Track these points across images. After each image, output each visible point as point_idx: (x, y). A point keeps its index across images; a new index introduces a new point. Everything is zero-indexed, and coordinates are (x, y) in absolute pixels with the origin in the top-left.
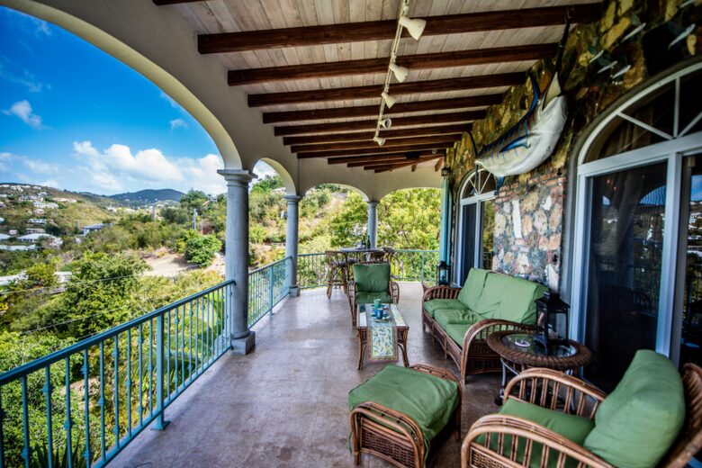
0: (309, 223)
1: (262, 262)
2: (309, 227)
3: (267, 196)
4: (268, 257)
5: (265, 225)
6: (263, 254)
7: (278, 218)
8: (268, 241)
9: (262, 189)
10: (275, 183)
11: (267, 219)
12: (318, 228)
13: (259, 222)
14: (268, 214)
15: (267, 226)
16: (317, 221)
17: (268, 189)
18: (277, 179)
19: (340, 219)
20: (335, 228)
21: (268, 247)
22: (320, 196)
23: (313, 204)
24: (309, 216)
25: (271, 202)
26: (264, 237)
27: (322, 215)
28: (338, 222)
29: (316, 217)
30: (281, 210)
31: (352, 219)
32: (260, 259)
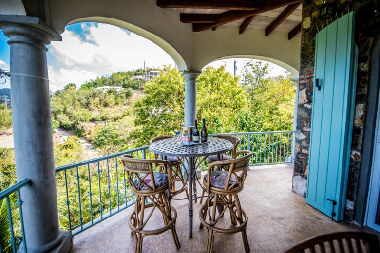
0: (120, 109)
1: (89, 134)
2: (120, 110)
3: (91, 92)
4: (93, 130)
5: (90, 110)
6: (89, 129)
7: (99, 106)
8: (93, 120)
9: (87, 87)
10: (96, 84)
11: (92, 106)
12: (126, 111)
13: (86, 108)
14: (92, 103)
15: (92, 110)
16: (125, 107)
17: (91, 88)
18: (98, 82)
19: (141, 103)
20: (137, 111)
21: (93, 124)
22: (126, 92)
23: (122, 97)
24: (120, 104)
25: (94, 96)
26: (90, 118)
27: (128, 104)
28: (140, 106)
29: (125, 105)
30: (101, 100)
31: (151, 103)
32: (88, 132)
